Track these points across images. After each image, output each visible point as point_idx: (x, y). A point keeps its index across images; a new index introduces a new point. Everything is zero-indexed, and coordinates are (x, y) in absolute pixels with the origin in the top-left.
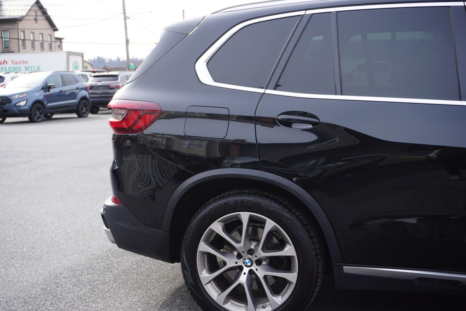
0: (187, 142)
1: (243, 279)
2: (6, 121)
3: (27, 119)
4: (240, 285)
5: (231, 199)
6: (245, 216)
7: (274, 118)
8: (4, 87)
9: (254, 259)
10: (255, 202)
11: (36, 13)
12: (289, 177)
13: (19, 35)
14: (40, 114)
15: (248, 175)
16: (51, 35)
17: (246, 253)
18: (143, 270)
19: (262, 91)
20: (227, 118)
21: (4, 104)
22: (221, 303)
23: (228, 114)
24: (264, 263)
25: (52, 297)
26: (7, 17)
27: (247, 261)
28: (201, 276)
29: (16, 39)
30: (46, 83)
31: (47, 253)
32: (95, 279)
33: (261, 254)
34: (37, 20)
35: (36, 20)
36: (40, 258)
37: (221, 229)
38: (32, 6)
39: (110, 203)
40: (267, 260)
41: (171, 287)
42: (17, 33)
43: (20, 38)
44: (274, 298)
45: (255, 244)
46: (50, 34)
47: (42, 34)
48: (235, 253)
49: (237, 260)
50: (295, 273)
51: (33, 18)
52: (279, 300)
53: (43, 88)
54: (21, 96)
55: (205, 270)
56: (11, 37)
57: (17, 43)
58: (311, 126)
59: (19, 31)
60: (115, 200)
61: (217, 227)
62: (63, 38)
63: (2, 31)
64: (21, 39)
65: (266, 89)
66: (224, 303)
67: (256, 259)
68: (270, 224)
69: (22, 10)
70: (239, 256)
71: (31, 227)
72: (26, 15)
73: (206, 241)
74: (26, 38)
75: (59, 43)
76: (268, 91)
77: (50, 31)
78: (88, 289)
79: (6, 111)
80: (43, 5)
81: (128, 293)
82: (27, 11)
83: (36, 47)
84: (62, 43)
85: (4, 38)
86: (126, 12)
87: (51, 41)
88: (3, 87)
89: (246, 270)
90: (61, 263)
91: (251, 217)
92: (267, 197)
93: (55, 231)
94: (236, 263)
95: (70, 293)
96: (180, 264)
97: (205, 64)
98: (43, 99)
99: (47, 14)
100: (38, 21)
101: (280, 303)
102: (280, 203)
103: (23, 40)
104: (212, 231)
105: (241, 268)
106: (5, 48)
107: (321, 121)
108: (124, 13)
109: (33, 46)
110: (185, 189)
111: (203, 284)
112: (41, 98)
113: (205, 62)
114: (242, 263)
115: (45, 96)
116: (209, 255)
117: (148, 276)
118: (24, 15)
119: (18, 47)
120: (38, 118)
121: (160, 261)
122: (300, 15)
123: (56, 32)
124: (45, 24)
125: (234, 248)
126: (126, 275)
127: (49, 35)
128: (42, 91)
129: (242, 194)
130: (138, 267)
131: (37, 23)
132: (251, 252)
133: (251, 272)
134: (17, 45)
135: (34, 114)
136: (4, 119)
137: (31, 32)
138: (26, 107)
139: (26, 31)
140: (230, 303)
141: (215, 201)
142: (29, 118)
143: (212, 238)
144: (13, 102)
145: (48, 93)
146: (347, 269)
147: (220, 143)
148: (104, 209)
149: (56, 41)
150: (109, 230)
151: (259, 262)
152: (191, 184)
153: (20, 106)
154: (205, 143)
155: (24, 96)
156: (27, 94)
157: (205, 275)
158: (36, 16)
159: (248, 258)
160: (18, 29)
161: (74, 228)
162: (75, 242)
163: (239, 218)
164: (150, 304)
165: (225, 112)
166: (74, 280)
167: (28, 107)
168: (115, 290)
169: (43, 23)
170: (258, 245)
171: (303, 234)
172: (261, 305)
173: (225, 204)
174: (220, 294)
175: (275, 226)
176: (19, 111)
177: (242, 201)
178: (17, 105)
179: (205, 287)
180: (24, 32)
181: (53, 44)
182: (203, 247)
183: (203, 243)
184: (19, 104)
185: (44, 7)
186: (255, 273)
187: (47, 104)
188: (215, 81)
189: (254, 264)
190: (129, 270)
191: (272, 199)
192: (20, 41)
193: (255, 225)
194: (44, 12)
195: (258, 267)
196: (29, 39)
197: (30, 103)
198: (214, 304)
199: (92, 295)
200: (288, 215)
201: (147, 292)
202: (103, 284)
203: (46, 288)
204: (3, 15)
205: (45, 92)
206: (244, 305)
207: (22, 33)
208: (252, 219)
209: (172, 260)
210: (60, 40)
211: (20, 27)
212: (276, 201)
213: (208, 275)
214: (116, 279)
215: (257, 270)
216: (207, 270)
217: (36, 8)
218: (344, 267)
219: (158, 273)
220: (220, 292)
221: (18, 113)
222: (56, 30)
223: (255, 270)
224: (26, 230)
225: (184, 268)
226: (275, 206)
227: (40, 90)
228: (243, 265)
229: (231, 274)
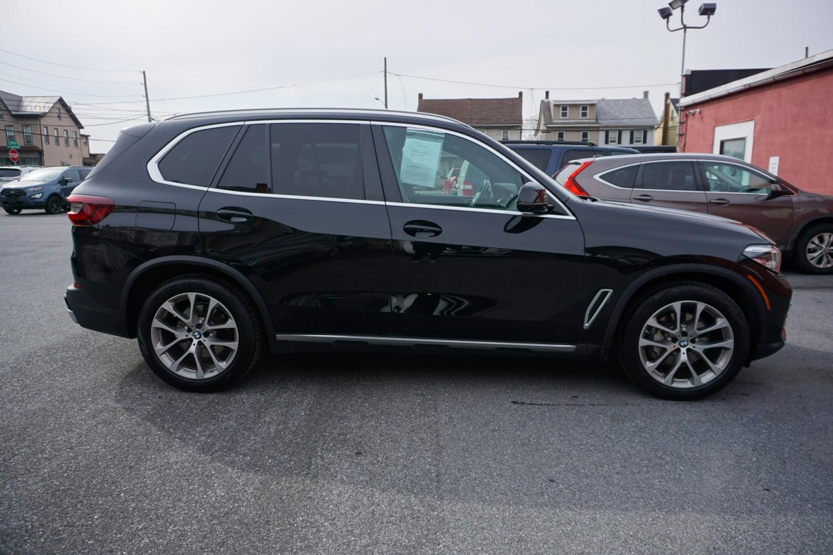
1: (193, 349)
2: (21, 213)
3: (43, 211)
4: (191, 355)
5: (180, 282)
6: (192, 296)
7: (215, 213)
8: (18, 180)
9: (202, 332)
10: (200, 284)
11: (59, 110)
12: (228, 262)
13: (42, 131)
14: (58, 206)
15: (193, 262)
16: (76, 132)
17: (194, 327)
18: (118, 345)
19: (205, 189)
20: (175, 212)
21: (19, 196)
22: (174, 370)
23: (174, 208)
24: (211, 335)
25: (19, 374)
26: (28, 113)
27: (196, 334)
28: (155, 348)
29: (39, 134)
30: (63, 177)
31: (26, 334)
32: (69, 356)
33: (207, 327)
34: (60, 117)
35: (59, 117)
36: (18, 340)
37: (172, 308)
38: (55, 104)
39: (72, 287)
40: (214, 332)
41: (140, 360)
42: (39, 128)
43: (42, 133)
44: (220, 364)
45: (203, 319)
46: (75, 131)
47: (67, 131)
48: (186, 328)
49: (187, 334)
50: (236, 342)
51: (56, 115)
52: (224, 365)
53: (59, 182)
54: (36, 189)
55: (159, 343)
56: (33, 132)
57: (40, 138)
58: (245, 220)
59: (42, 127)
60: (76, 285)
61: (168, 306)
62: (89, 136)
63: (23, 126)
64: (44, 135)
65: (210, 187)
66: (177, 370)
67: (203, 332)
68: (214, 302)
69: (44, 107)
70: (189, 330)
71: (16, 311)
72: (48, 112)
73: (158, 318)
74: (49, 134)
75: (85, 140)
76: (211, 190)
77: (76, 129)
78: (59, 365)
79: (21, 203)
80: (67, 103)
81: (97, 367)
82: (49, 108)
83: (60, 143)
84: (88, 139)
85: (26, 133)
86: (151, 114)
87: (77, 138)
88: (17, 180)
89: (195, 341)
90: (38, 343)
91: (197, 296)
92: (210, 280)
93: (40, 314)
94: (187, 336)
95: (39, 370)
96: (137, 339)
97: (157, 165)
98: (60, 192)
99: (72, 112)
100: (62, 118)
101: (224, 368)
102: (222, 285)
103: (46, 136)
104: (164, 310)
105: (191, 340)
106: (27, 142)
107: (254, 215)
108: (149, 115)
109: (57, 142)
110: (137, 274)
111: (158, 355)
112: (58, 191)
113: (156, 162)
114: (192, 335)
115: (63, 190)
116: (163, 330)
117: (121, 350)
118: (47, 111)
119: (40, 142)
120: (56, 210)
121: (125, 338)
122: (239, 125)
123: (81, 130)
124: (70, 122)
125: (184, 324)
126: (100, 351)
127: (74, 132)
128: (59, 185)
129: (189, 277)
130: (114, 344)
131: (61, 120)
132: (199, 326)
133: (200, 343)
134: (40, 140)
135: (51, 207)
136: (20, 211)
137: (55, 129)
138: (42, 200)
139: (49, 127)
140: (182, 370)
141: (165, 284)
142: (46, 210)
143: (165, 315)
144: (27, 195)
145: (65, 187)
146: (280, 337)
148: (67, 294)
149: (82, 138)
150: (72, 311)
151: (206, 334)
152: (142, 270)
153: (35, 198)
155: (41, 189)
156: (43, 187)
157: (159, 347)
158: (60, 113)
159: (197, 332)
160: (40, 125)
162: (58, 323)
163: (187, 297)
164: (116, 375)
165: (172, 207)
166: (47, 358)
167: (45, 199)
168: (85, 365)
169: (68, 121)
170: (204, 320)
171: (242, 310)
172: (209, 370)
173: (174, 285)
174: (173, 363)
175: (218, 303)
176: (34, 203)
177: (189, 283)
178: (32, 197)
179: (160, 357)
180: (47, 128)
181: (79, 140)
182: (156, 323)
183: (156, 320)
184: (34, 197)
185: (68, 105)
186: (203, 344)
187: (64, 197)
188: (165, 179)
189: (203, 336)
190: (104, 346)
191: (214, 281)
192: (43, 137)
193: (205, 303)
194: (68, 110)
195: (205, 339)
196: (53, 135)
197: (46, 195)
198: (168, 371)
199: (61, 371)
200: (229, 294)
201: (116, 365)
202: (75, 359)
203: (16, 367)
204: (23, 110)
205: (62, 185)
206: (195, 371)
207: (45, 129)
208: (198, 299)
209: (132, 337)
210: (86, 137)
211: (42, 123)
212: (218, 283)
213: (162, 347)
214: (89, 355)
215: (204, 341)
216: (161, 343)
217: (59, 106)
218: (277, 335)
219: (131, 348)
220: (174, 361)
221: (33, 204)
222: (82, 128)
223: (203, 342)
224: (9, 315)
225: (140, 342)
226: (217, 287)
227: (57, 184)
228: (193, 337)
229: (184, 345)
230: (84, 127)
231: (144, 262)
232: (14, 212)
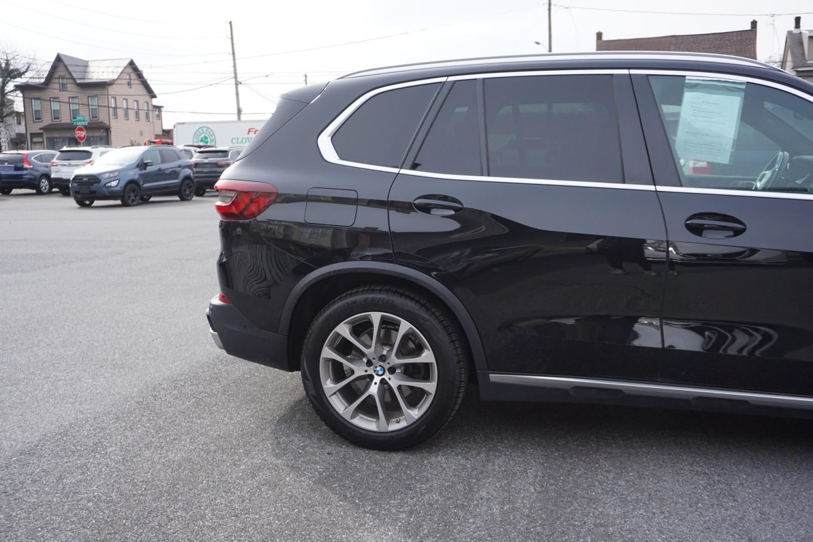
0: (310, 230)
1: (374, 389)
2: (94, 205)
3: (119, 202)
4: (371, 397)
5: (360, 297)
6: (376, 317)
7: (410, 203)
8: (92, 164)
9: (387, 366)
10: (387, 301)
11: (130, 76)
12: (427, 271)
13: (110, 102)
14: (136, 196)
15: (380, 270)
16: (148, 103)
17: (377, 360)
18: (257, 380)
19: (396, 170)
20: (356, 202)
21: (92, 184)
22: (348, 418)
23: (356, 197)
24: (398, 371)
25: (149, 412)
26: (95, 81)
27: (379, 368)
28: (325, 387)
29: (106, 107)
30: (142, 160)
31: (144, 360)
32: (201, 390)
33: (394, 360)
34: (131, 84)
35: (129, 84)
36: (135, 367)
37: (348, 332)
38: (125, 68)
39: (217, 301)
40: (402, 368)
41: (290, 400)
42: (107, 99)
43: (110, 105)
44: (410, 411)
45: (388, 349)
46: (148, 101)
47: (137, 101)
48: (365, 360)
49: (366, 368)
50: (434, 383)
51: (126, 82)
52: (415, 414)
53: (138, 166)
54: (112, 175)
55: (329, 380)
56: (99, 104)
57: (107, 112)
58: (453, 212)
59: (110, 97)
60: (222, 298)
61: (343, 330)
62: (163, 107)
63: (88, 97)
64: (111, 107)
65: (401, 168)
66: (352, 417)
67: (389, 366)
68: (405, 326)
69: (113, 72)
70: (369, 363)
71: (124, 329)
72: (118, 78)
73: (331, 346)
74: (118, 106)
75: (157, 113)
76: (403, 171)
77: (147, 98)
78: (191, 402)
79: (94, 192)
80: (138, 67)
81: (238, 406)
82: (119, 74)
83: (129, 117)
84: (161, 112)
85: (92, 105)
87: (148, 110)
88: (90, 164)
89: (377, 379)
90: (160, 372)
91: (383, 318)
92: (401, 295)
93: (152, 334)
94: (366, 371)
95: (170, 407)
96: (300, 372)
97: (330, 138)
98: (138, 178)
99: (143, 78)
100: (133, 86)
101: (416, 417)
102: (417, 302)
103: (114, 108)
104: (338, 335)
105: (371, 377)
106: (93, 117)
107: (465, 206)
108: (236, 77)
109: (126, 115)
110: (305, 285)
111: (328, 396)
112: (136, 177)
113: (329, 136)
114: (373, 371)
115: (141, 175)
116: (334, 362)
117: (263, 386)
118: (116, 78)
119: (108, 116)
120: (133, 201)
121: (278, 370)
122: (441, 82)
123: (153, 99)
124: (141, 89)
125: (363, 354)
126: (237, 386)
127: (145, 102)
128: (137, 169)
129: (373, 291)
130: (251, 377)
131: (131, 87)
132: (383, 358)
133: (383, 382)
134: (107, 114)
135: (128, 197)
136: (92, 202)
137: (124, 99)
138: (118, 188)
139: (118, 98)
140: (358, 417)
141: (340, 299)
142: (122, 201)
143: (337, 342)
144: (101, 183)
145: (144, 171)
146: (494, 377)
147: (347, 232)
148: (211, 309)
149: (154, 109)
150: (216, 333)
151: (392, 370)
152: (312, 280)
153: (111, 187)
154: (330, 232)
155: (116, 174)
156: (119, 172)
157: (329, 386)
158: (130, 79)
159: (380, 366)
160: (108, 95)
161: (175, 331)
162: (176, 347)
163: (369, 319)
164: (265, 419)
165: (353, 195)
166: (175, 392)
167: (121, 187)
168: (223, 403)
169: (139, 89)
170: (391, 350)
171: (443, 337)
172: (394, 420)
173: (353, 302)
174: (346, 408)
175: (411, 328)
176: (109, 192)
177: (373, 300)
178: (107, 185)
179: (329, 399)
180: (115, 98)
181: (150, 113)
182: (327, 353)
183: (326, 348)
184: (109, 184)
185: (140, 69)
186: (387, 383)
187: (143, 184)
188: (341, 158)
189: (387, 373)
190: (241, 380)
191: (407, 297)
192: (111, 109)
193: (388, 327)
194: (140, 75)
195: (391, 376)
196: (122, 106)
197: (123, 183)
198: (340, 419)
199: (197, 410)
200: (426, 316)
201: (261, 406)
202: (210, 396)
203: (142, 402)
204: (89, 78)
205: (141, 170)
206: (375, 420)
207: (113, 100)
208: (384, 321)
209: (291, 369)
210: (159, 108)
211: (110, 93)
212: (412, 299)
213: (332, 385)
214: (225, 391)
215: (390, 379)
216: (331, 380)
217: (129, 70)
218: (490, 375)
219: (275, 384)
220: (347, 405)
221: (109, 195)
222: (154, 96)
223: (388, 380)
224: (118, 334)
225: (304, 378)
226: (410, 305)
227: (135, 168)
228: (374, 374)
229: (360, 385)
230: (157, 96)
231: (314, 269)
232: (85, 204)
